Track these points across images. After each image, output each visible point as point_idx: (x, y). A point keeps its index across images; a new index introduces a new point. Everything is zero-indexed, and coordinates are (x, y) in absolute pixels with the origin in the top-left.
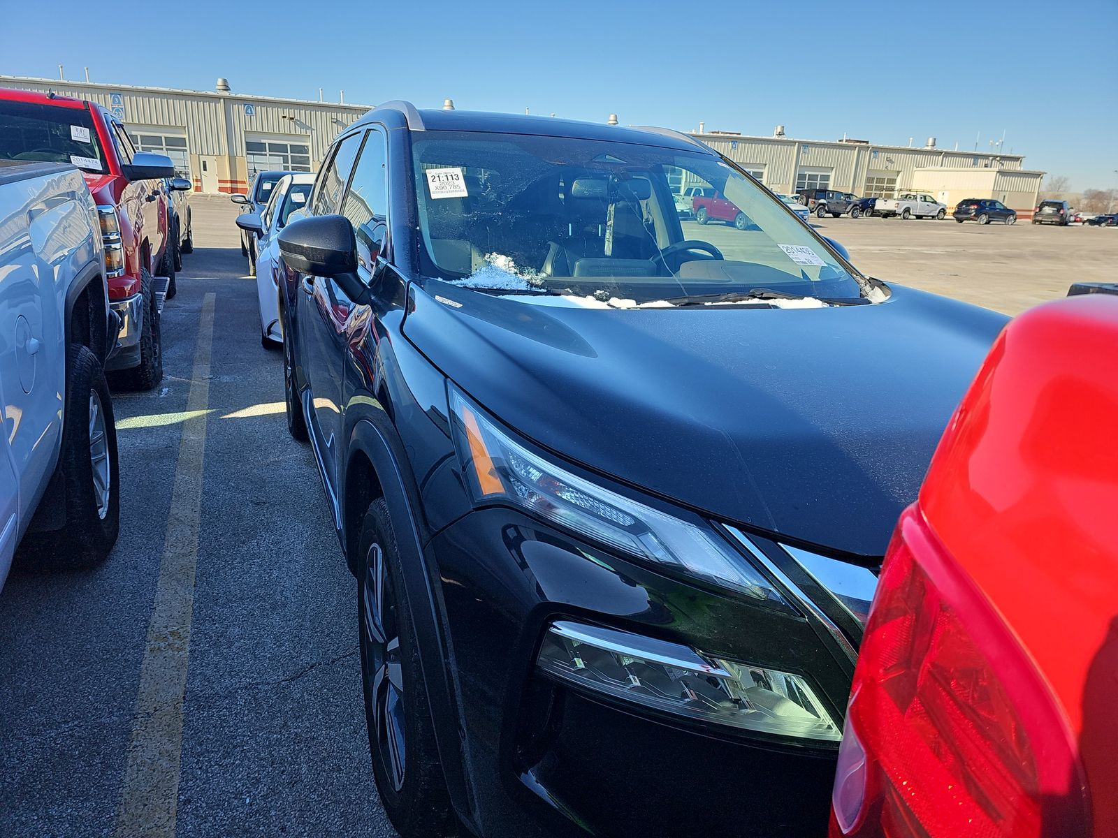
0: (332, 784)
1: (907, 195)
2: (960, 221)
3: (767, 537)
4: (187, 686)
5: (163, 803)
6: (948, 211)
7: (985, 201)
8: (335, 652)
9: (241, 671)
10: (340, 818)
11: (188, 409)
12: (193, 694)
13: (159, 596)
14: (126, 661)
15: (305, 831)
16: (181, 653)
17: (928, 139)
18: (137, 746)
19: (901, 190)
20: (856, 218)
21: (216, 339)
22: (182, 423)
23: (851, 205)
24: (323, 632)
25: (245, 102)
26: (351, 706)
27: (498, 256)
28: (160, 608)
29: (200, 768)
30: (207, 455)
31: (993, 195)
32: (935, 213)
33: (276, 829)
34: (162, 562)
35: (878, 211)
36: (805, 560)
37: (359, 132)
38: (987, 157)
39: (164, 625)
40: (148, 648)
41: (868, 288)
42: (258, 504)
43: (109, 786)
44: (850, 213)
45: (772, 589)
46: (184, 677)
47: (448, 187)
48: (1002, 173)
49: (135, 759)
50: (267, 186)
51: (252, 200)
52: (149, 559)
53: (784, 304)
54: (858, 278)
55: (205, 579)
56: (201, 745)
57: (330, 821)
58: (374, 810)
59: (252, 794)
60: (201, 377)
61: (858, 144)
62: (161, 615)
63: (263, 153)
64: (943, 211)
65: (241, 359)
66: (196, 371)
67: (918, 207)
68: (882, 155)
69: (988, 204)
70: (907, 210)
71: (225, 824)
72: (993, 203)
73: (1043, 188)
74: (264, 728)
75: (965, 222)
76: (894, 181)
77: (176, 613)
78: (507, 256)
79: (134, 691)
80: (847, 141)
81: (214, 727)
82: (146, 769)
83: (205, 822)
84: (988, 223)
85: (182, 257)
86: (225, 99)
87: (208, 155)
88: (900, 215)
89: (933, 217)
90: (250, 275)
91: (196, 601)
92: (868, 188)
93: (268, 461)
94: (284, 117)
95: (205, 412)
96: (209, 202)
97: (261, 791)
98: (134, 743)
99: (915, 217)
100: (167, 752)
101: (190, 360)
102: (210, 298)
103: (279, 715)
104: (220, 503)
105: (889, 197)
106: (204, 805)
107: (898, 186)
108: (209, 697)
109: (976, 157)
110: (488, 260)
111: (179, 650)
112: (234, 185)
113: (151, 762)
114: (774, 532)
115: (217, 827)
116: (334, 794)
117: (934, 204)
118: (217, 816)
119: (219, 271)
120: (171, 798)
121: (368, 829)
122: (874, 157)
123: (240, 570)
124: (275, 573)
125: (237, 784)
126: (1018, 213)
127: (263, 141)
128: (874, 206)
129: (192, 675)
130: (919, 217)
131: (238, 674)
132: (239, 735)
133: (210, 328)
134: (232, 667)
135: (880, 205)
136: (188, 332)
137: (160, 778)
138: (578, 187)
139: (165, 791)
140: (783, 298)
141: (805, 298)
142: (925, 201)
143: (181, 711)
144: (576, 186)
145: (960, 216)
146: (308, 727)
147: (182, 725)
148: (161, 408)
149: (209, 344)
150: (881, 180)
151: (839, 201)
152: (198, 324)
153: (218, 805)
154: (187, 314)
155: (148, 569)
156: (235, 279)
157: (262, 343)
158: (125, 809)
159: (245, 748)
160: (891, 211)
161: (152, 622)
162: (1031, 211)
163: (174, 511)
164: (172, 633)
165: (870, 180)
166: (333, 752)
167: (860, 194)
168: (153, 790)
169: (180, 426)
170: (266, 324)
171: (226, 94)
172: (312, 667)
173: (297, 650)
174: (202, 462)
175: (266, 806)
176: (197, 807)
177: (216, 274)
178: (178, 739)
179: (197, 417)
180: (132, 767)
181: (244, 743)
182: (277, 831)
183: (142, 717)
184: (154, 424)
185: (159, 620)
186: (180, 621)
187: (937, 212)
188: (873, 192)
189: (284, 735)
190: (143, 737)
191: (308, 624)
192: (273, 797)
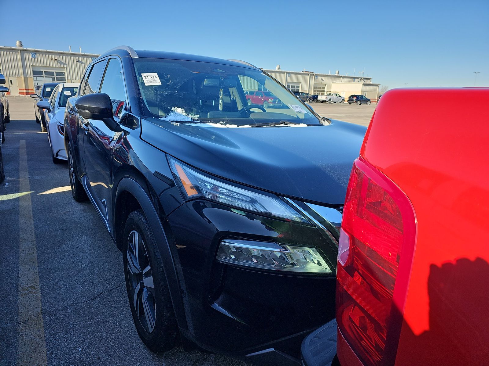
0: (118, 338)
1: (330, 94)
2: (350, 103)
3: (300, 200)
4: (42, 307)
5: (39, 356)
6: (345, 100)
7: (359, 96)
8: (110, 287)
9: (68, 299)
10: (124, 350)
11: (20, 192)
12: (46, 311)
13: (21, 272)
14: (10, 301)
15: (109, 358)
16: (36, 295)
17: (336, 71)
18: (22, 335)
19: (327, 92)
20: (311, 103)
21: (29, 160)
22: (19, 198)
23: (309, 98)
24: (103, 279)
25: (31, 52)
26: (122, 307)
27: (178, 108)
28: (22, 277)
29: (55, 340)
30: (33, 211)
31: (362, 93)
32: (341, 101)
33: (95, 359)
34: (20, 258)
35: (319, 100)
36: (314, 207)
37: (105, 60)
38: (358, 78)
39: (26, 284)
40: (20, 294)
41: (322, 121)
42: (63, 230)
43: (12, 352)
44: (308, 101)
45: (303, 218)
46: (40, 304)
47: (152, 81)
48: (364, 84)
49: (22, 340)
50: (48, 90)
51: (41, 96)
52: (13, 257)
53: (293, 126)
54: (318, 117)
55: (42, 263)
56: (54, 330)
57: (120, 352)
58: (139, 345)
59: (81, 347)
60: (24, 177)
61: (309, 73)
62: (24, 280)
63: (42, 76)
64: (344, 100)
65: (43, 169)
66: (21, 175)
67: (334, 98)
68: (319, 78)
69: (360, 97)
70: (330, 100)
71: (71, 360)
72: (362, 96)
73: (380, 91)
74: (82, 320)
75: (352, 104)
76: (324, 88)
77: (31, 278)
78: (181, 108)
79: (16, 313)
80: (305, 72)
81: (58, 323)
82: (28, 343)
83: (61, 361)
84: (360, 104)
85: (6, 124)
86: (21, 50)
87: (13, 77)
88: (327, 102)
89: (340, 102)
90: (42, 131)
91: (40, 272)
92: (315, 91)
93: (65, 212)
94: (52, 59)
95: (29, 192)
96: (16, 99)
97: (85, 345)
98: (21, 334)
99: (333, 103)
100: (38, 335)
101: (18, 170)
102: (23, 142)
103: (89, 314)
104: (44, 231)
105: (323, 94)
106: (59, 354)
107: (326, 90)
108: (54, 311)
109: (354, 78)
110: (174, 110)
111: (35, 293)
112: (27, 91)
113: (30, 340)
114: (302, 198)
115: (67, 362)
116: (120, 342)
117: (340, 97)
118: (67, 357)
119: (25, 130)
120: (43, 353)
121: (137, 353)
122: (316, 78)
123: (59, 258)
124: (77, 258)
125: (74, 344)
126: (371, 100)
127: (41, 70)
128: (317, 98)
129: (44, 304)
130: (335, 102)
131: (66, 300)
132: (71, 325)
133: (25, 156)
134: (62, 298)
135: (320, 98)
136: (15, 157)
137: (36, 346)
138: (207, 82)
139: (40, 351)
140: (292, 124)
141: (301, 124)
142: (337, 96)
143: (41, 318)
144: (206, 82)
145: (350, 102)
146: (103, 317)
147: (43, 323)
148: (6, 192)
149: (26, 163)
150: (319, 88)
151: (304, 96)
152: (19, 154)
153: (66, 353)
154: (12, 150)
155: (13, 261)
156: (35, 133)
157: (53, 161)
158: (22, 361)
159: (75, 329)
160: (324, 100)
161: (20, 283)
162: (376, 99)
163: (21, 236)
164: (31, 287)
165: (315, 88)
166: (116, 326)
167: (312, 93)
168: (34, 351)
169: (18, 199)
170: (55, 152)
171: (21, 48)
172: (101, 294)
173: (93, 288)
174: (31, 214)
175: (89, 351)
176: (56, 355)
177: (24, 131)
178: (42, 329)
179: (26, 195)
180: (22, 343)
181: (73, 328)
182: (96, 359)
183: (22, 323)
184: (4, 199)
185: (23, 282)
186: (33, 281)
187: (341, 100)
188: (317, 93)
189: (93, 322)
190: (25, 331)
191: (96, 277)
192: (92, 347)
